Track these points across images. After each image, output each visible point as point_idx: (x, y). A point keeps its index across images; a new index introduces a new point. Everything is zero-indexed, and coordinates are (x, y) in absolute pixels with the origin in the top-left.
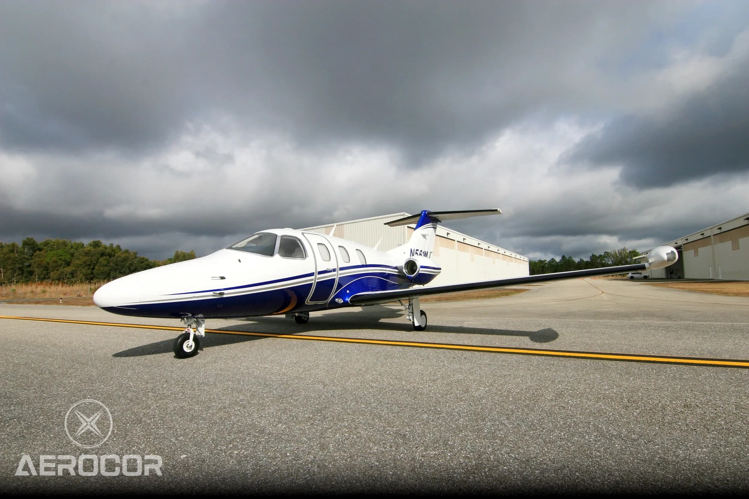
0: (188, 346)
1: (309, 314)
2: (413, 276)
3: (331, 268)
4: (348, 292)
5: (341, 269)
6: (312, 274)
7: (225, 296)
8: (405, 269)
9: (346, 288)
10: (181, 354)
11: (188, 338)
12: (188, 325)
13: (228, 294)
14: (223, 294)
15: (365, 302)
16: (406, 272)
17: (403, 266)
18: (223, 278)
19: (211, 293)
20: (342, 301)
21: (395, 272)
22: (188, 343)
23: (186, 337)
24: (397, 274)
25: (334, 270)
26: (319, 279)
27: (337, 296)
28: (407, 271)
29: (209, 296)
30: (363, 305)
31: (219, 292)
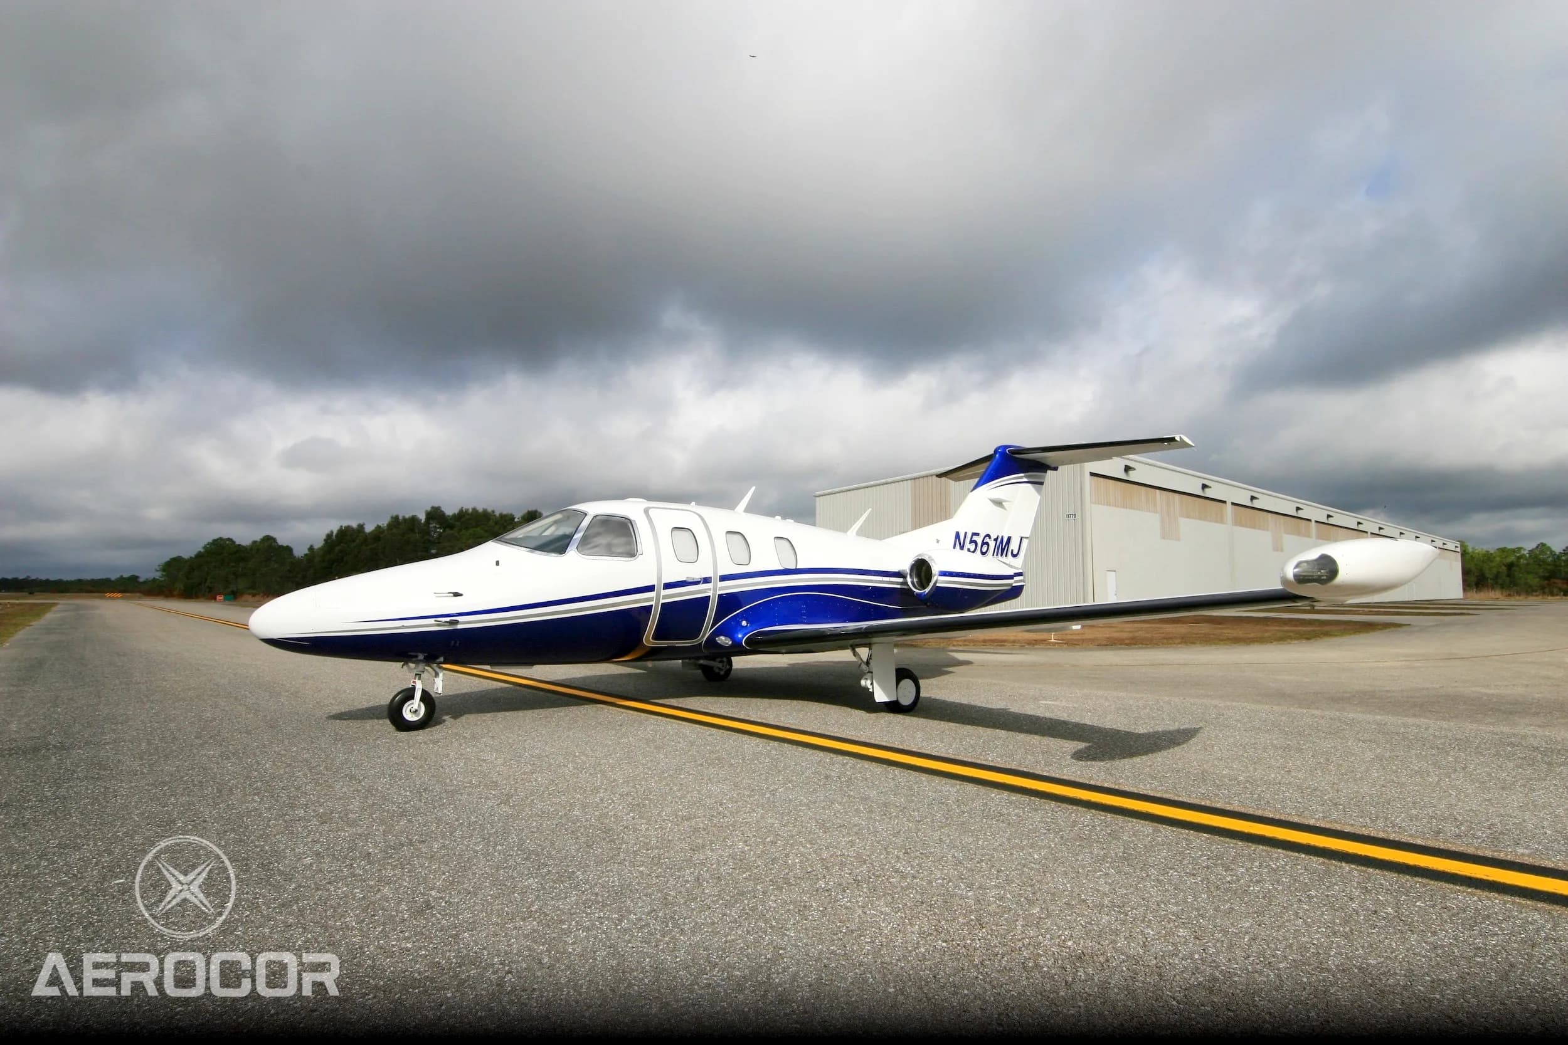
0: (413, 711)
1: (730, 663)
2: (927, 590)
3: (697, 576)
4: (744, 623)
5: (723, 578)
6: (651, 588)
7: (459, 627)
8: (911, 576)
9: (742, 616)
10: (402, 725)
11: (412, 697)
12: (416, 674)
13: (465, 623)
14: (457, 622)
15: (787, 645)
16: (913, 583)
17: (908, 571)
18: (456, 595)
19: (432, 621)
20: (730, 643)
21: (893, 583)
22: (410, 707)
23: (409, 694)
24: (899, 586)
25: (706, 580)
26: (665, 597)
27: (718, 633)
28: (915, 580)
29: (430, 626)
30: (784, 651)
31: (448, 619)
